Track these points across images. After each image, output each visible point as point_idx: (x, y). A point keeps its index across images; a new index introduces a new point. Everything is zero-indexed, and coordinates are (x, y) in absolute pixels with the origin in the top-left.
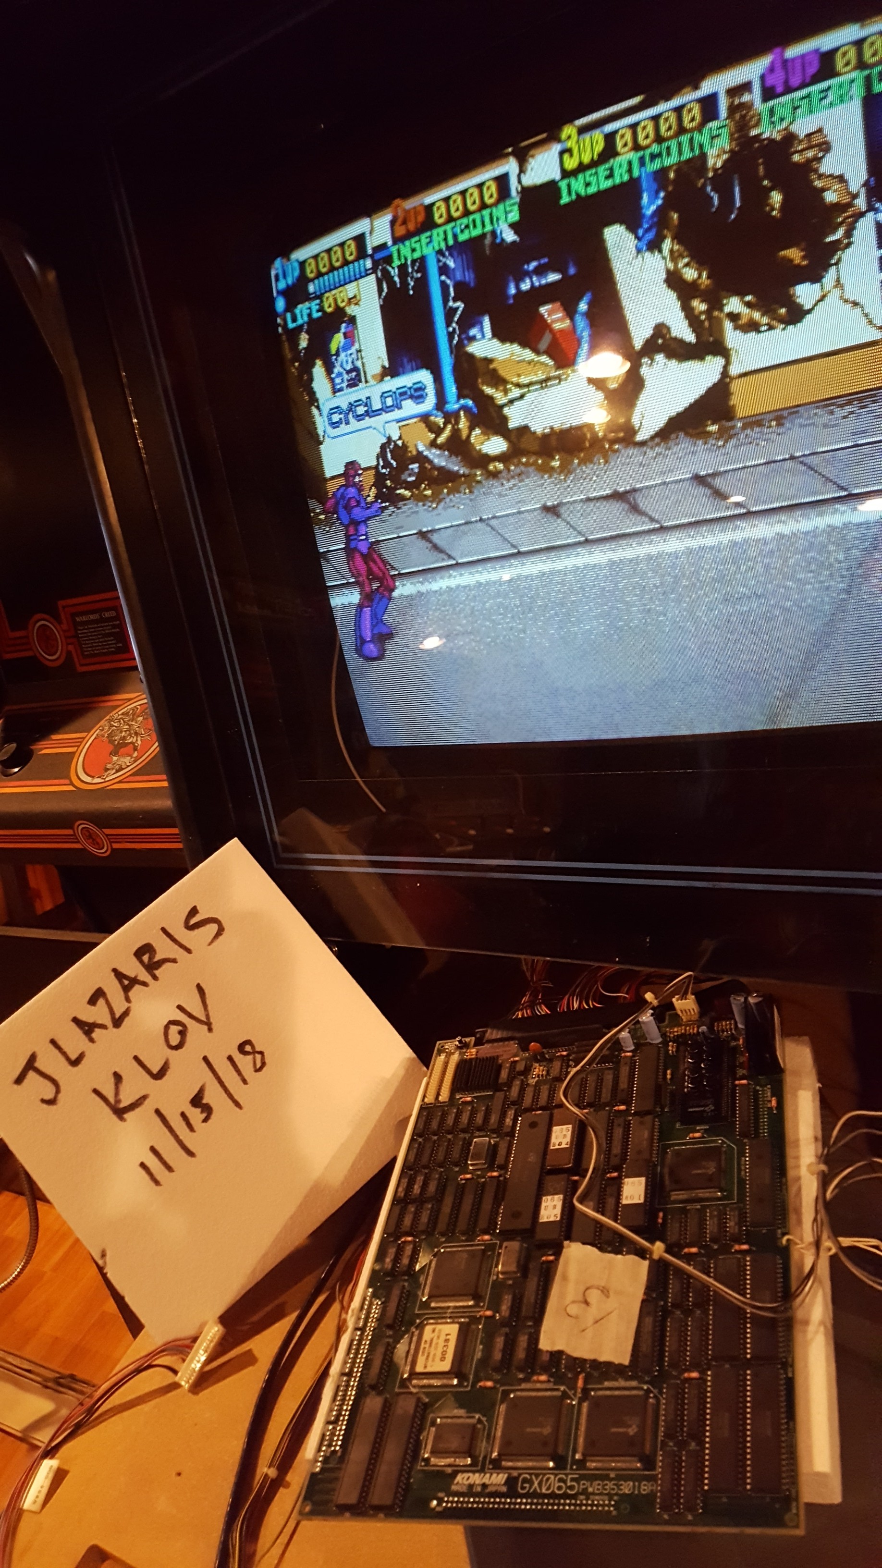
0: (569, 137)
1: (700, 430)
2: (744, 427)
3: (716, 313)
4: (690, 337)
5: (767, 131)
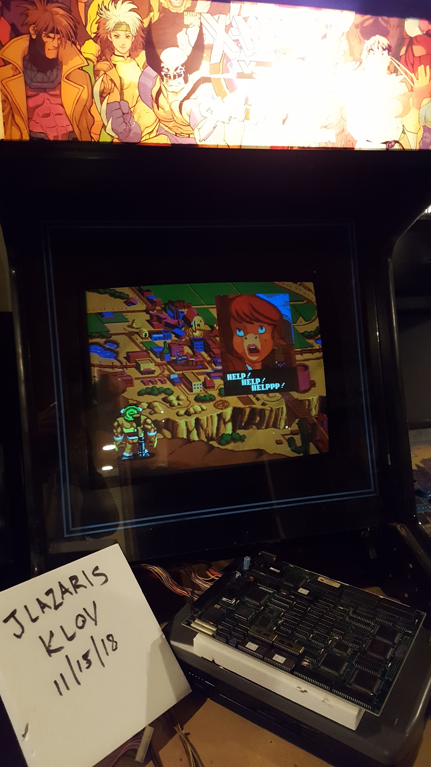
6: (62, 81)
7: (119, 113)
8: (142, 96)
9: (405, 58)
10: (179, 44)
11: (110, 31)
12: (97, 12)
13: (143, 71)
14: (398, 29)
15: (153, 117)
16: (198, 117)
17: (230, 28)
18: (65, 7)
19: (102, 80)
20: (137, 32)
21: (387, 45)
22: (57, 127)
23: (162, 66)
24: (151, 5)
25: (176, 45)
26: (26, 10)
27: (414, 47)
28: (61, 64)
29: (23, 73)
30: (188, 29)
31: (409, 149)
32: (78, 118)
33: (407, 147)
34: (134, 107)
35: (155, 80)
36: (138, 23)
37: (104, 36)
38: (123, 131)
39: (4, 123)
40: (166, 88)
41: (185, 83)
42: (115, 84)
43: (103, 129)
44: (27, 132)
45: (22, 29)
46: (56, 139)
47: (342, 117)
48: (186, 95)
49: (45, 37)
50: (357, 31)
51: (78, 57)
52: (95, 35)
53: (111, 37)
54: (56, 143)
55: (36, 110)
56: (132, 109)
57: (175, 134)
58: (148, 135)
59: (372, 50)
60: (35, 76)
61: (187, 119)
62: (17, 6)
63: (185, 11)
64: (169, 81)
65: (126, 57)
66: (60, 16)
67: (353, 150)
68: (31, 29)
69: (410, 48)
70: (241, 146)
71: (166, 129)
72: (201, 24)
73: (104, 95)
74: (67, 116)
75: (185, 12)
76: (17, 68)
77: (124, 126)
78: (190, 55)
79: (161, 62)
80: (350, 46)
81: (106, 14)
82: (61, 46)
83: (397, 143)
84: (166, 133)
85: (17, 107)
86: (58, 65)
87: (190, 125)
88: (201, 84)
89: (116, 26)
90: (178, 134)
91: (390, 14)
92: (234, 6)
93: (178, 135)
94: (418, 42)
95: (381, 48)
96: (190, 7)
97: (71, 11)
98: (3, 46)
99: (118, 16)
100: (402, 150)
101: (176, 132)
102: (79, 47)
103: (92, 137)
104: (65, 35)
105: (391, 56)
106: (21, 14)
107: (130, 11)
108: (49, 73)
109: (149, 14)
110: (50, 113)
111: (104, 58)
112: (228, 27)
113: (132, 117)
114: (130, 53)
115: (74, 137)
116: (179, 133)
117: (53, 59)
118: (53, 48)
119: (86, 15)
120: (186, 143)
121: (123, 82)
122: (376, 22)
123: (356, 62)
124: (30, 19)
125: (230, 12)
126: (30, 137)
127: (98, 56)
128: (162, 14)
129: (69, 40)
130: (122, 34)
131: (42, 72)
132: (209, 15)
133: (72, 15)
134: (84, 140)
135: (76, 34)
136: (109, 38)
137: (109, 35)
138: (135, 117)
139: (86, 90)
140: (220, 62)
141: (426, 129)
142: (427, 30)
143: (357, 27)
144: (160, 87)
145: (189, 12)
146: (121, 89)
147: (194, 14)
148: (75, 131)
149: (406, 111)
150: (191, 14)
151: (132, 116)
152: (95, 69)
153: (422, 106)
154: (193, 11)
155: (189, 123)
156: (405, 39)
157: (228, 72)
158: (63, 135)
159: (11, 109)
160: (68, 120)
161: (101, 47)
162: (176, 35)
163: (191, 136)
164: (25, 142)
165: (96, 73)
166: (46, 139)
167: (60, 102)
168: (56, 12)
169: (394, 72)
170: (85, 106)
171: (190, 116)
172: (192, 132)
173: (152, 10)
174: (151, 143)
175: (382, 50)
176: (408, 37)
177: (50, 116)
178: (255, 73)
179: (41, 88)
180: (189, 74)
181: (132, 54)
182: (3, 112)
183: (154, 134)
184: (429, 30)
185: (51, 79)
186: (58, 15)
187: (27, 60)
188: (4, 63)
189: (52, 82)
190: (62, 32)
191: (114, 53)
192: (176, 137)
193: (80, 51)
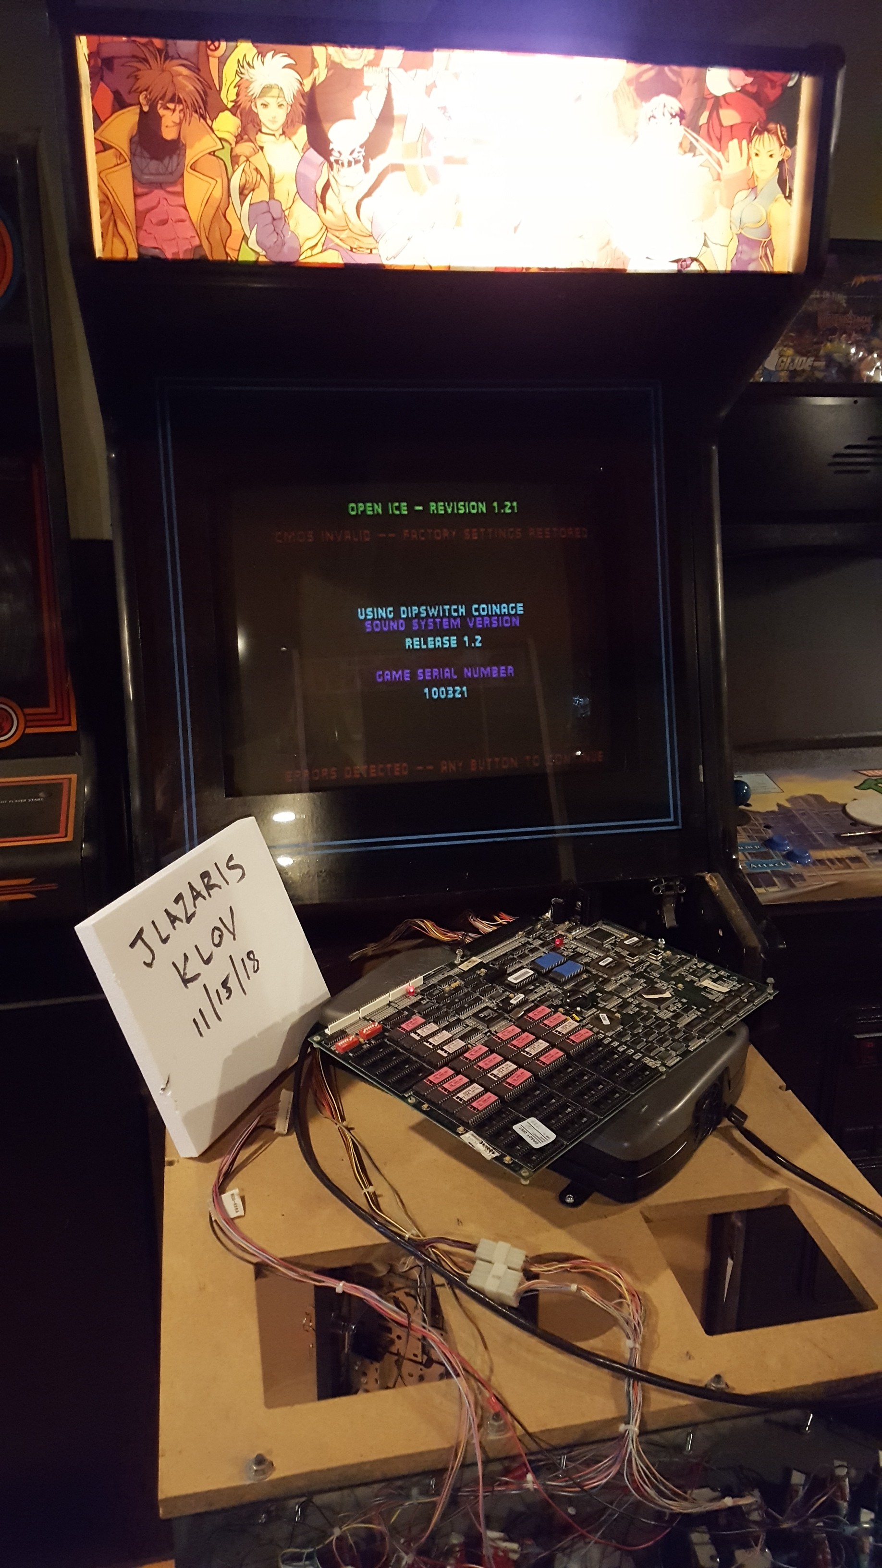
6: (185, 172)
7: (268, 218)
8: (301, 193)
9: (706, 128)
10: (355, 114)
11: (255, 98)
12: (237, 71)
13: (303, 156)
14: (696, 84)
15: (317, 224)
16: (384, 224)
17: (434, 89)
18: (190, 64)
19: (244, 170)
20: (294, 98)
21: (677, 110)
22: (178, 239)
23: (331, 148)
24: (316, 59)
25: (351, 116)
26: (135, 72)
27: (721, 111)
28: (184, 147)
29: (130, 161)
30: (370, 92)
31: (715, 271)
32: (207, 226)
33: (711, 267)
34: (289, 210)
35: (320, 169)
36: (296, 85)
37: (246, 106)
38: (272, 245)
39: (102, 233)
40: (336, 181)
41: (365, 173)
42: (261, 176)
43: (244, 243)
44: (134, 247)
45: (128, 99)
46: (176, 257)
48: (365, 191)
49: (162, 109)
50: (630, 89)
51: (209, 136)
52: (233, 104)
53: (256, 107)
54: (176, 263)
55: (148, 215)
56: (286, 213)
57: (349, 248)
58: (309, 251)
59: (654, 117)
60: (148, 164)
61: (368, 226)
62: (123, 65)
63: (366, 65)
64: (341, 169)
65: (278, 136)
66: (183, 78)
67: (623, 272)
68: (142, 99)
69: (715, 113)
70: (449, 267)
71: (337, 241)
72: (389, 84)
73: (246, 192)
74: (193, 224)
75: (364, 68)
76: (121, 154)
77: (274, 238)
78: (373, 131)
79: (327, 142)
80: (619, 111)
81: (249, 73)
82: (184, 121)
83: (695, 262)
84: (337, 248)
85: (121, 211)
86: (180, 148)
87: (372, 236)
88: (388, 174)
89: (263, 91)
90: (356, 249)
91: (683, 62)
92: (440, 56)
93: (354, 250)
94: (728, 104)
95: (669, 114)
96: (373, 59)
97: (199, 70)
98: (102, 123)
100: (703, 272)
101: (352, 246)
102: (209, 122)
103: (227, 254)
104: (190, 106)
105: (685, 126)
107: (284, 67)
108: (166, 161)
109: (312, 71)
110: (168, 219)
111: (246, 137)
112: (429, 89)
114: (285, 130)
115: (203, 253)
116: (355, 246)
117: (173, 141)
118: (173, 124)
119: (220, 77)
120: (367, 263)
121: (273, 172)
122: (660, 74)
124: (141, 84)
125: (432, 65)
126: (139, 255)
127: (237, 134)
128: (331, 72)
129: (196, 112)
130: (273, 102)
131: (157, 160)
132: (402, 70)
133: (201, 77)
134: (215, 258)
135: (205, 103)
136: (254, 108)
137: (253, 104)
138: (291, 224)
139: (219, 185)
140: (418, 141)
141: (742, 239)
142: (743, 84)
143: (629, 82)
144: (328, 179)
145: (371, 68)
147: (379, 69)
148: (203, 245)
149: (709, 211)
150: (374, 70)
151: (286, 223)
152: (234, 154)
153: (735, 202)
154: (378, 66)
155: (370, 231)
156: (708, 99)
157: (430, 155)
158: (186, 251)
159: (113, 213)
160: (192, 227)
161: (241, 121)
162: (352, 101)
163: (374, 251)
164: (132, 262)
165: (235, 159)
166: (162, 256)
167: (183, 203)
168: (177, 71)
169: (690, 151)
170: (217, 210)
171: (372, 223)
172: (376, 245)
173: (316, 64)
174: (314, 263)
175: (670, 117)
176: (712, 96)
177: (167, 224)
178: (471, 157)
179: (155, 183)
180: (372, 159)
181: (287, 131)
182: (101, 217)
183: (319, 248)
184: (746, 84)
185: (170, 170)
186: (181, 77)
187: (134, 143)
188: (103, 147)
189: (171, 173)
190: (185, 101)
191: (260, 130)
192: (351, 253)
193: (211, 128)
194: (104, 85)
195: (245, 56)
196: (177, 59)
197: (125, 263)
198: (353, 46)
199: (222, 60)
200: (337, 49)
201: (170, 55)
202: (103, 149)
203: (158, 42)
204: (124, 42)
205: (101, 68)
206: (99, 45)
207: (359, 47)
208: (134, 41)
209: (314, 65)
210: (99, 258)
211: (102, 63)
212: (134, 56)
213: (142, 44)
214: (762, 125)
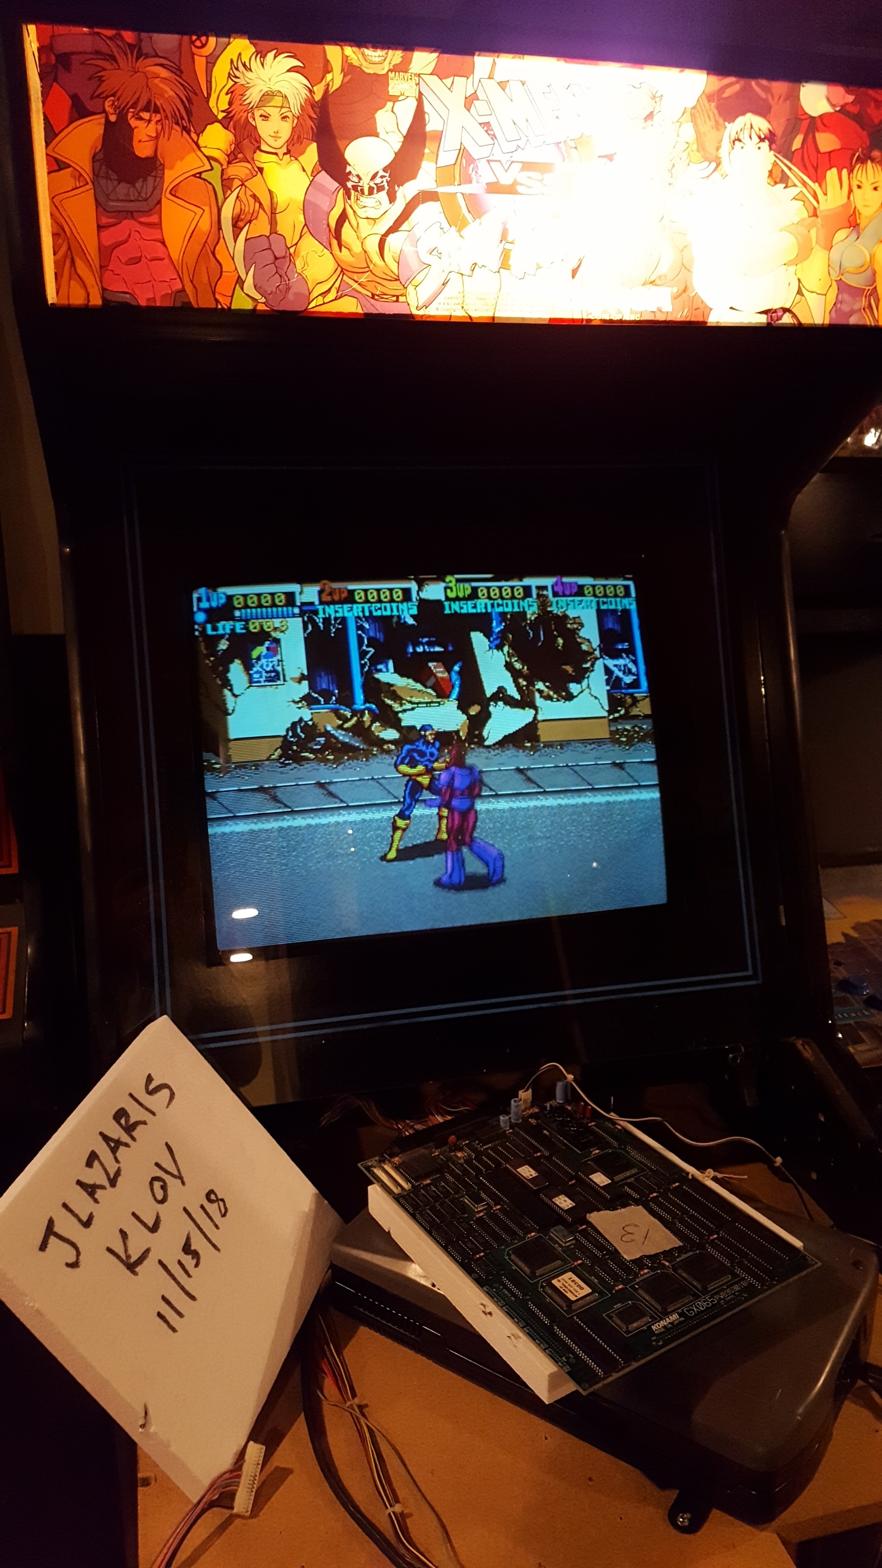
0: (450, 582)
1: (521, 745)
2: (544, 747)
3: (531, 688)
4: (517, 696)
5: (554, 609)
6: (163, 199)
7: (268, 257)
8: (310, 225)
9: (800, 157)
10: (378, 131)
11: (252, 108)
12: (229, 74)
13: (313, 180)
14: (788, 102)
15: (331, 265)
16: (415, 266)
17: (474, 102)
18: (171, 64)
19: (238, 197)
20: (302, 110)
21: (766, 132)
22: (154, 282)
23: (347, 171)
24: (328, 61)
25: (373, 133)
26: (100, 72)
27: (817, 135)
28: (161, 168)
29: (93, 183)
30: (397, 103)
31: (811, 324)
32: (191, 264)
33: (805, 320)
34: (294, 247)
35: (334, 197)
36: (304, 93)
37: (241, 116)
38: (274, 290)
39: (56, 274)
40: (354, 212)
41: (391, 203)
42: (260, 204)
43: (238, 286)
44: (98, 291)
45: (90, 105)
46: (151, 304)
47: (683, 264)
48: (391, 224)
49: (134, 119)
50: (710, 105)
51: (193, 154)
52: (224, 114)
53: (254, 119)
54: (151, 310)
55: (114, 252)
56: (292, 250)
57: (370, 295)
58: (320, 298)
59: (739, 140)
60: (115, 188)
61: (394, 267)
62: (82, 63)
63: (389, 70)
64: (361, 199)
65: (281, 156)
66: (161, 82)
68: (107, 104)
69: (811, 136)
70: (493, 318)
71: (355, 286)
72: (420, 94)
73: (241, 224)
74: (173, 262)
75: (390, 73)
76: (81, 175)
77: (276, 281)
78: (400, 150)
79: (346, 163)
80: (697, 132)
81: (244, 77)
82: (162, 134)
83: (787, 314)
84: (354, 294)
85: (81, 246)
86: (156, 169)
87: (399, 280)
88: (418, 205)
89: (262, 99)
90: (378, 295)
91: (773, 77)
92: (482, 62)
93: (376, 297)
94: (825, 126)
95: (757, 138)
96: (401, 62)
97: (182, 72)
98: (56, 135)
99: (268, 81)
101: (374, 293)
102: (195, 138)
103: (217, 301)
104: (169, 115)
105: (775, 151)
106: (90, 79)
107: (289, 71)
108: (138, 185)
109: (324, 77)
110: (141, 256)
111: (240, 156)
112: (470, 101)
113: (292, 265)
114: (289, 148)
115: (186, 300)
116: (378, 293)
117: (147, 158)
118: (148, 139)
119: (209, 80)
120: (392, 313)
121: (275, 200)
122: (746, 90)
123: (710, 163)
124: (106, 87)
125: (473, 73)
126: (103, 301)
127: (229, 153)
128: (348, 77)
129: (177, 124)
130: (274, 113)
131: (129, 183)
132: (436, 77)
133: (183, 80)
134: (202, 305)
135: (189, 113)
136: (251, 120)
137: (250, 115)
138: (297, 263)
139: (207, 215)
140: (455, 164)
141: (842, 286)
142: (842, 103)
143: (710, 97)
144: (344, 210)
145: (397, 73)
146: (272, 213)
147: (407, 76)
148: (186, 289)
149: (804, 254)
150: (401, 77)
151: (292, 262)
152: (224, 177)
153: (834, 242)
154: (406, 72)
155: (397, 274)
156: (802, 120)
157: (471, 182)
158: (164, 297)
159: (69, 248)
160: (172, 267)
161: (235, 136)
162: (374, 114)
163: (401, 299)
164: (95, 310)
165: (227, 184)
166: (134, 303)
167: (160, 237)
168: (154, 73)
169: (781, 181)
170: (204, 246)
171: (398, 263)
172: (404, 291)
173: (329, 67)
175: (759, 140)
176: (805, 117)
177: (141, 262)
178: (521, 184)
179: (125, 211)
180: (398, 186)
181: (293, 149)
182: (55, 254)
183: (332, 295)
184: (847, 104)
185: (143, 195)
186: (159, 79)
187: (99, 160)
188: (56, 165)
189: (146, 200)
190: (164, 110)
191: (259, 148)
192: (372, 301)
193: (197, 144)
194: (58, 86)
195: (240, 54)
196: (154, 57)
197: (86, 310)
198: (375, 47)
199: (210, 60)
200: (355, 49)
201: (144, 52)
202: (56, 168)
203: (129, 36)
204: (85, 34)
205: (55, 66)
206: (53, 36)
207: (383, 48)
208: (98, 34)
209: (327, 68)
210: (52, 304)
211: (57, 60)
212: (97, 52)
213: (109, 38)
214: (865, 151)
